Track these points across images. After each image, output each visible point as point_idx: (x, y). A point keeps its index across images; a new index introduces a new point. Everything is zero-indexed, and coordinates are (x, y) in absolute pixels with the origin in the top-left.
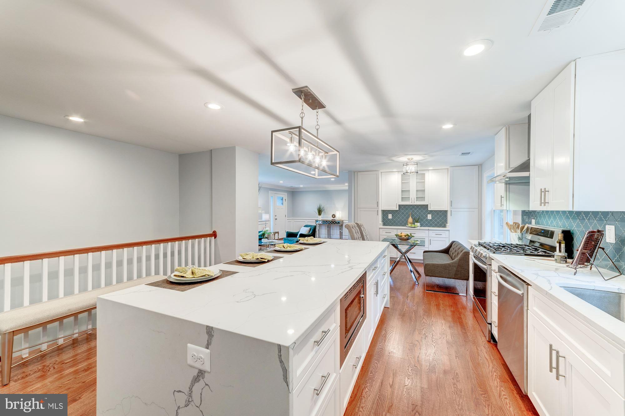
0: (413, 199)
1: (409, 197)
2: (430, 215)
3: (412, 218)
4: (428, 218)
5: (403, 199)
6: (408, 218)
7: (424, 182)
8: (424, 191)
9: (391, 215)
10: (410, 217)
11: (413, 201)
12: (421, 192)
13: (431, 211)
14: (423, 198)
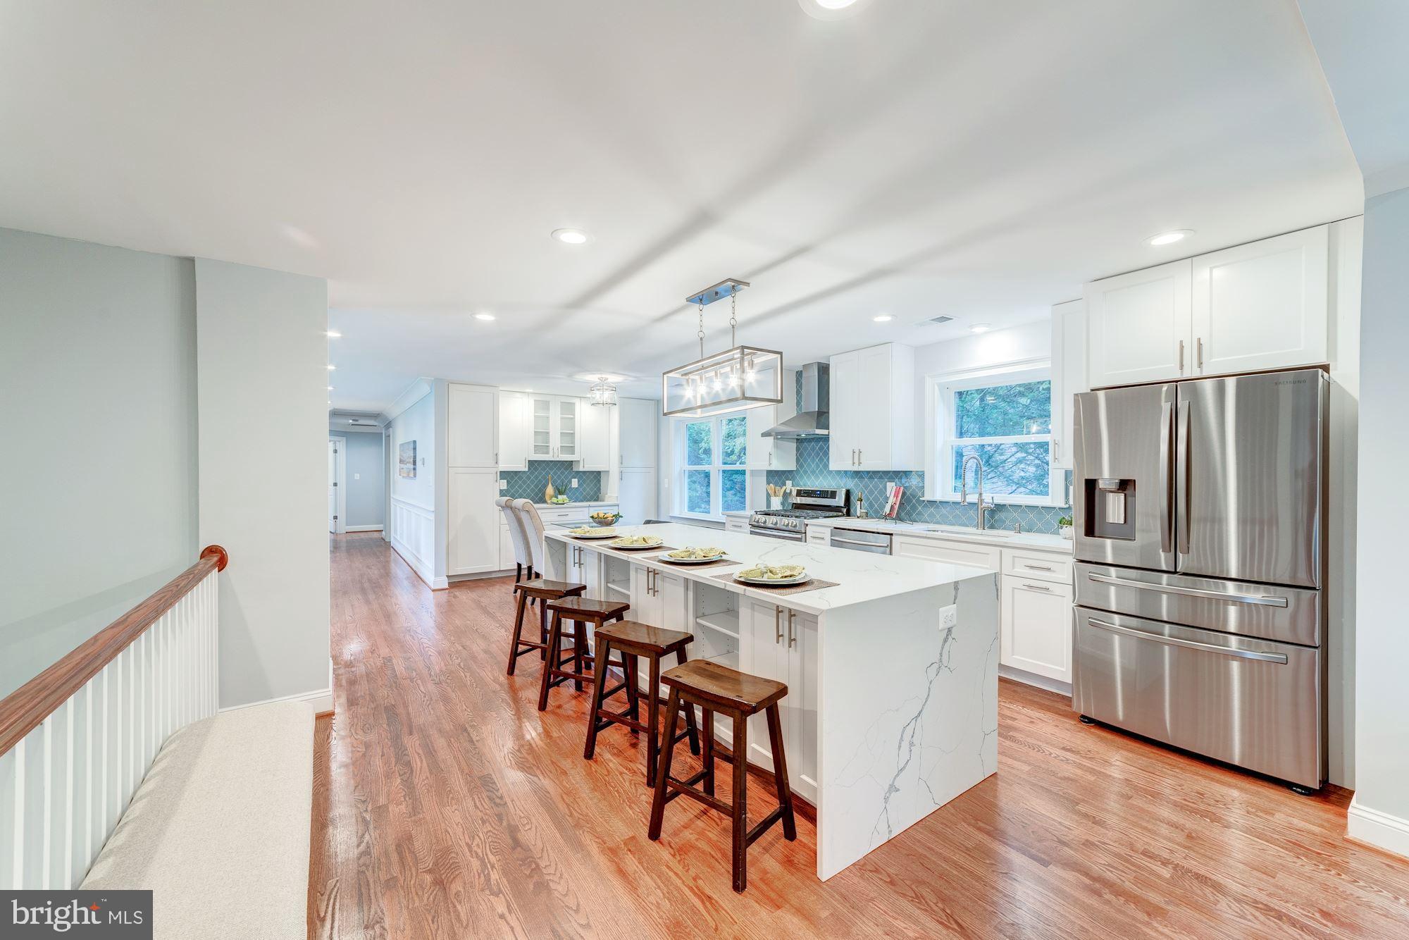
0: (556, 450)
1: (548, 446)
2: (576, 480)
3: (553, 485)
4: (573, 486)
5: (537, 449)
6: (545, 486)
7: (573, 419)
8: (573, 435)
9: (505, 481)
10: (550, 485)
11: (555, 454)
12: (569, 436)
13: (578, 472)
14: (571, 450)
